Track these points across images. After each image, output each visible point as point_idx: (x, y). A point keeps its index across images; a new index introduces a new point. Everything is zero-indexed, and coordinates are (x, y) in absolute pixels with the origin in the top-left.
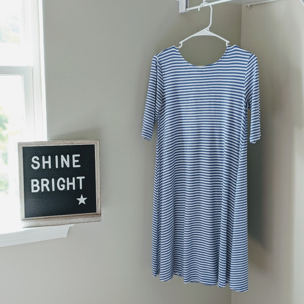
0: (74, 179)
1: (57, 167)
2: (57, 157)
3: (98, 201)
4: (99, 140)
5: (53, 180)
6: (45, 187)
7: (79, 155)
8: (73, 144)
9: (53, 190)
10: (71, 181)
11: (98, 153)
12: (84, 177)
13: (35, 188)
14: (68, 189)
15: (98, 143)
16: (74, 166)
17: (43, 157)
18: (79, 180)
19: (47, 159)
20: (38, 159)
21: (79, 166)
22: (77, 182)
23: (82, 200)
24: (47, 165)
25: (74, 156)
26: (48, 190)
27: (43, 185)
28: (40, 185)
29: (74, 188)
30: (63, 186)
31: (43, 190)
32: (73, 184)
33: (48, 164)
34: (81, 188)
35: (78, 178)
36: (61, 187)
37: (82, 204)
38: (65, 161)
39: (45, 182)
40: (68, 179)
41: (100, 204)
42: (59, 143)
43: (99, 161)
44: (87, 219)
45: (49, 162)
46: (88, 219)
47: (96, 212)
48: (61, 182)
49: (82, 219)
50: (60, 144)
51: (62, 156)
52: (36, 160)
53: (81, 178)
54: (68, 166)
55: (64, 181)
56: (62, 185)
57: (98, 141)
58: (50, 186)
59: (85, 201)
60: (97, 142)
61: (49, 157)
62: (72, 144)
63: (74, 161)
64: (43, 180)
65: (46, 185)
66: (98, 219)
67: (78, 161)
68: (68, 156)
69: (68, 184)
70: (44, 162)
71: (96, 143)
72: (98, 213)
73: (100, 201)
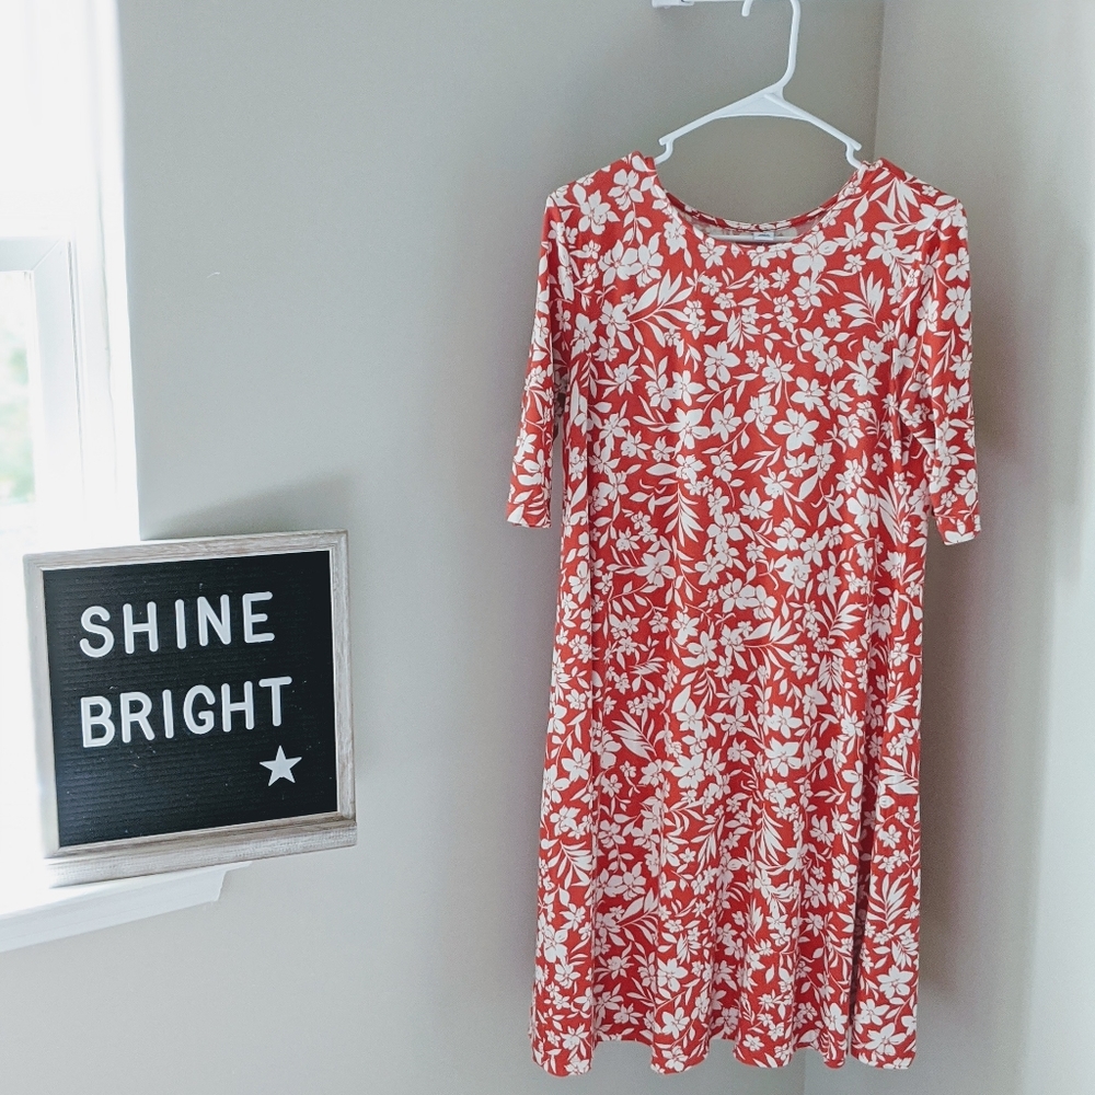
0: (248, 687)
1: (182, 643)
2: (179, 605)
3: (344, 767)
4: (346, 532)
5: (167, 695)
6: (135, 726)
7: (267, 596)
8: (244, 551)
9: (170, 734)
10: (237, 696)
11: (344, 585)
12: (287, 680)
13: (98, 731)
14: (227, 727)
15: (343, 545)
16: (250, 637)
17: (127, 609)
18: (269, 689)
19: (140, 618)
20: (105, 616)
21: (269, 637)
22: (262, 697)
23: (281, 767)
24: (141, 638)
25: (248, 599)
26: (150, 735)
27: (127, 718)
28: (116, 718)
29: (250, 724)
30: (208, 716)
31: (127, 738)
32: (247, 706)
33: (146, 635)
34: (277, 721)
35: (263, 683)
36: (201, 723)
37: (282, 780)
38: (213, 620)
39: (136, 707)
40: (226, 689)
41: (350, 778)
42: (188, 550)
43: (346, 616)
44: (301, 842)
45: (151, 628)
46: (307, 838)
47: (334, 809)
48: (200, 704)
49: (283, 841)
50: (193, 554)
51: (202, 603)
52: (96, 620)
53: (275, 684)
54: (226, 638)
55: (211, 700)
56: (202, 715)
57: (343, 538)
58: (156, 719)
59: (293, 770)
60: (340, 542)
61: (152, 608)
62: (238, 551)
63: (250, 619)
64: (126, 699)
65: (142, 718)
66: (345, 836)
67: (263, 618)
68: (225, 600)
69: (228, 708)
70: (130, 629)
71: (336, 546)
72: (344, 813)
73: (350, 765)
